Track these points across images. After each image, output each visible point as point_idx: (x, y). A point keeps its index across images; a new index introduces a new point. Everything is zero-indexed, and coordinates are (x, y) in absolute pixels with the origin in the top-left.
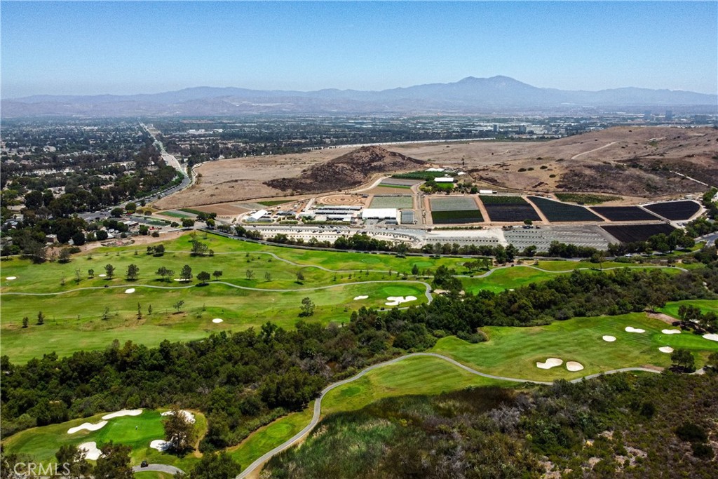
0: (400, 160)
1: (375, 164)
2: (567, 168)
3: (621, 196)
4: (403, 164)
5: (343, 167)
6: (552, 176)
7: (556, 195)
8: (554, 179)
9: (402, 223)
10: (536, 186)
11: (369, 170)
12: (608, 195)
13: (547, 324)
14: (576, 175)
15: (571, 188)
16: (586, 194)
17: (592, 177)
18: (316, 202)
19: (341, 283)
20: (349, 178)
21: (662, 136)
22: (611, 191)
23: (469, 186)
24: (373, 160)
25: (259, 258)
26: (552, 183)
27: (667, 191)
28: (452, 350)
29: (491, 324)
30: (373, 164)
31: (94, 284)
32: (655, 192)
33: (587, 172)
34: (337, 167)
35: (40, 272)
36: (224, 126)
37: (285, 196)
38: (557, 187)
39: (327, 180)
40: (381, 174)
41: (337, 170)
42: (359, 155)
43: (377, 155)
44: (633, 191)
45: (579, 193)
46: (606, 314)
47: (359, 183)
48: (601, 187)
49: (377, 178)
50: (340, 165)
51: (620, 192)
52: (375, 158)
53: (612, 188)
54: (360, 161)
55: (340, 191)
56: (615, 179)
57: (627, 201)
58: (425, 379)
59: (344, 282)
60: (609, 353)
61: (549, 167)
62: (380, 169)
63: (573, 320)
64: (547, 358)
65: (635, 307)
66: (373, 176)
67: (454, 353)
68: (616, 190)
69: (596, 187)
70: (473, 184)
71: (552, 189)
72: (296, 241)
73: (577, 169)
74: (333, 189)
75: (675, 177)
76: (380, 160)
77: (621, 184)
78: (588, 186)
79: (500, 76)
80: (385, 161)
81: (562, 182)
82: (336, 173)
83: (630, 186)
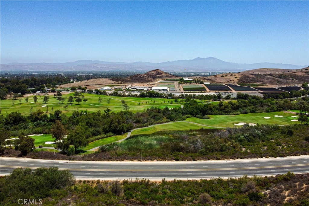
0: (169, 75)
1: (158, 76)
2: (242, 75)
3: (266, 84)
4: (170, 76)
5: (144, 76)
6: (235, 78)
7: (238, 84)
8: (236, 79)
9: (170, 91)
10: (229, 81)
11: (156, 78)
12: (260, 84)
13: (238, 114)
14: (246, 77)
15: (244, 81)
16: (251, 83)
17: (253, 78)
18: (132, 86)
19: (142, 105)
20: (146, 79)
21: (281, 71)
22: (262, 83)
23: (199, 81)
24: (157, 74)
25: (105, 99)
26: (236, 80)
27: (286, 83)
28: (194, 120)
29: (212, 114)
30: (157, 76)
31: (28, 105)
32: (281, 83)
33: (251, 76)
34: (141, 75)
35: (4, 102)
36: (93, 73)
37: (118, 84)
38: (238, 81)
39: (137, 79)
40: (160, 79)
41: (141, 76)
42: (151, 72)
43: (159, 73)
44: (271, 83)
45: (248, 83)
46: (265, 112)
47: (151, 81)
48: (257, 81)
49: (159, 80)
50: (143, 75)
51: (266, 83)
52: (158, 74)
53: (262, 82)
54: (152, 75)
55: (143, 83)
56: (263, 78)
57: (269, 86)
58: (181, 127)
59: (144, 105)
60: (268, 122)
61: (234, 75)
62: (160, 77)
63: (250, 114)
64: (239, 122)
65: (278, 109)
66: (157, 80)
67: (195, 121)
68: (264, 82)
69: (255, 81)
70: (201, 81)
71: (236, 82)
72: (122, 94)
73: (247, 75)
74: (139, 82)
75: (289, 79)
76: (160, 74)
77: (266, 80)
78: (252, 81)
79: (211, 57)
80: (162, 75)
81: (240, 79)
82: (140, 77)
83: (270, 81)
